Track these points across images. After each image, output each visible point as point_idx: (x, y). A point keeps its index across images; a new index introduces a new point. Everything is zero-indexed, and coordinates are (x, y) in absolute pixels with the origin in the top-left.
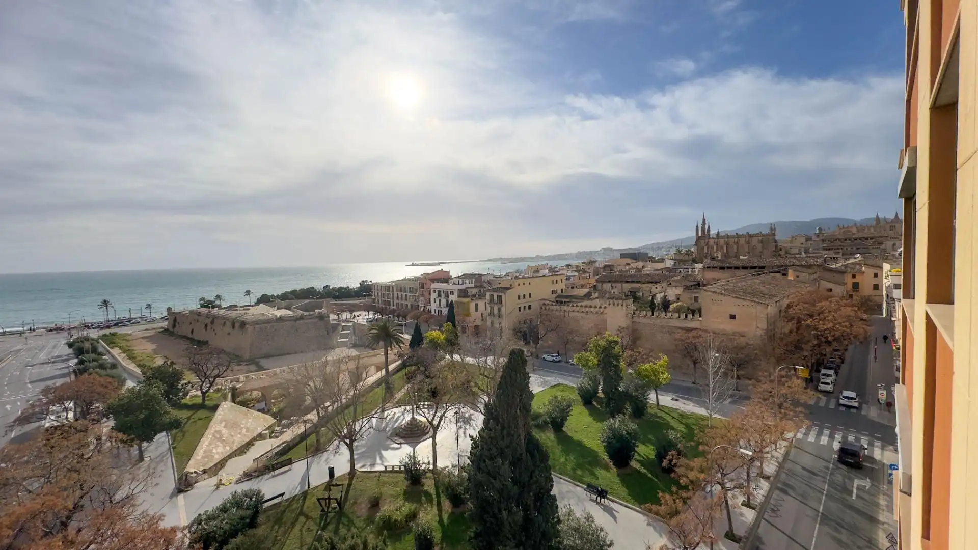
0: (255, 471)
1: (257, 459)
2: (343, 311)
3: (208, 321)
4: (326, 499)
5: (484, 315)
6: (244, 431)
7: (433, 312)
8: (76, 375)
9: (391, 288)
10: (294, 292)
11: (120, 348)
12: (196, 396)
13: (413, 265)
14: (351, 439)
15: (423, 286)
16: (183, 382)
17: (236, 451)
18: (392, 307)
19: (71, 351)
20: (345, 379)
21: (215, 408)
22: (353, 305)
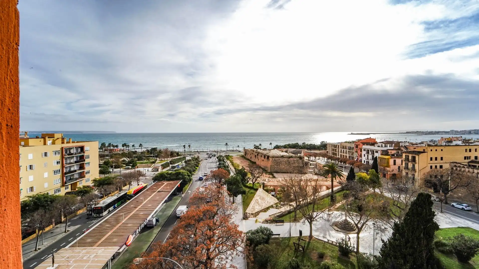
0: (269, 221)
1: (270, 215)
2: (311, 156)
3: (256, 154)
4: (297, 244)
5: (401, 168)
6: (266, 202)
7: (363, 162)
8: (218, 168)
9: (337, 146)
10: (289, 145)
11: (230, 161)
12: (251, 184)
13: (352, 134)
14: (311, 219)
15: (357, 147)
16: (247, 177)
17: (263, 210)
18: (337, 157)
19: (217, 160)
20: (310, 190)
21: (257, 190)
22: (316, 154)
